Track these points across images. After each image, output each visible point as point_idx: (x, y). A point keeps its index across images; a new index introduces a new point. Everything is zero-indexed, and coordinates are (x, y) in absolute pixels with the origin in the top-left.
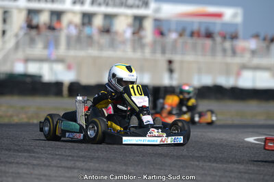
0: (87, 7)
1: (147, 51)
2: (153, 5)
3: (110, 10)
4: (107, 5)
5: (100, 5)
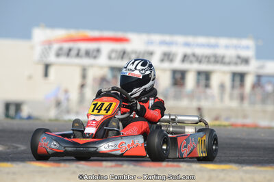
3: (204, 67)
4: (200, 62)
5: (191, 62)
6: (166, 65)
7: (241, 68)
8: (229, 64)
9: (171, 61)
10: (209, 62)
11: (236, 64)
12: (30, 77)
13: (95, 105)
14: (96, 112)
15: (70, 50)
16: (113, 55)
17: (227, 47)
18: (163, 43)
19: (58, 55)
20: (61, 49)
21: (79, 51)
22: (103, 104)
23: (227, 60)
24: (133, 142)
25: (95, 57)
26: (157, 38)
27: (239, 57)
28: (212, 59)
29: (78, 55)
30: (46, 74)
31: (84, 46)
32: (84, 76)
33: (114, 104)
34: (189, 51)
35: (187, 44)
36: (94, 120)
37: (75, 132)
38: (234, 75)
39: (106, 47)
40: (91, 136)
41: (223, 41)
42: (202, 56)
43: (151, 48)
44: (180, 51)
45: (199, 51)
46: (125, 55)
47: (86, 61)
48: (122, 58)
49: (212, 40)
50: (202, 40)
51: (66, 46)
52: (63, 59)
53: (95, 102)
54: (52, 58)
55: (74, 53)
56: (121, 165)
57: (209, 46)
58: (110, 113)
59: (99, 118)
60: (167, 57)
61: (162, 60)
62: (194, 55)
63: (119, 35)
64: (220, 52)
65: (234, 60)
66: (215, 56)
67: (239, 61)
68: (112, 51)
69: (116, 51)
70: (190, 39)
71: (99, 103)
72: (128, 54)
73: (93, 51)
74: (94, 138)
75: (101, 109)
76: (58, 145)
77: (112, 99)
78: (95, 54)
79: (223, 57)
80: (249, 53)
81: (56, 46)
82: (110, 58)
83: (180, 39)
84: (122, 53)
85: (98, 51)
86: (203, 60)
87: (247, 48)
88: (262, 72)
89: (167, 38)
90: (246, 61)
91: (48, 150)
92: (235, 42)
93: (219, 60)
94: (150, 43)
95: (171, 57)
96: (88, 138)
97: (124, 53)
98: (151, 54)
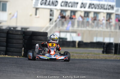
0: (87, 9)
1: (113, 28)
2: (115, 8)
3: (97, 10)
4: (95, 8)
5: (92, 8)
6: (83, 9)
8: (106, 9)
9: (85, 8)
10: (98, 8)
11: (109, 9)
12: (31, 15)
15: (46, 1)
16: (63, 4)
19: (41, 4)
21: (50, 1)
23: (105, 7)
25: (56, 5)
29: (49, 4)
30: (36, 14)
38: (107, 14)
44: (88, 2)
45: (95, 2)
52: (43, 6)
54: (39, 6)
61: (81, 7)
62: (93, 4)
68: (63, 2)
73: (54, 1)
78: (56, 3)
79: (104, 5)
82: (61, 6)
90: (112, 8)
95: (85, 6)
97: (67, 2)
98: (77, 3)
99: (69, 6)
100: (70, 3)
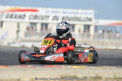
4: (70, 20)
5: (66, 20)
6: (55, 22)
7: (88, 23)
8: (83, 21)
9: (57, 20)
10: (74, 20)
11: (86, 21)
13: (45, 41)
14: (45, 44)
15: (12, 15)
16: (31, 17)
17: (82, 13)
18: (53, 12)
19: (7, 17)
20: (8, 15)
21: (16, 15)
22: (48, 41)
23: (82, 19)
24: (59, 56)
25: (23, 18)
26: (50, 10)
27: (87, 18)
28: (75, 19)
29: (16, 17)
30: (2, 26)
31: (18, 13)
32: (18, 27)
33: (53, 41)
34: (65, 15)
35: (64, 12)
36: (44, 47)
37: (36, 52)
38: (85, 26)
39: (28, 14)
40: (42, 54)
41: (80, 11)
42: (71, 18)
43: (48, 14)
44: (61, 15)
45: (70, 15)
46: (37, 17)
47: (19, 20)
48: (35, 18)
49: (75, 11)
50: (70, 10)
51: (10, 13)
52: (9, 19)
53: (45, 40)
54: (4, 19)
55: (14, 16)
56: (35, 67)
57: (74, 13)
58: (51, 44)
59: (46, 47)
60: (55, 18)
61: (53, 20)
62: (67, 17)
63: (34, 8)
64: (79, 16)
65: (85, 19)
66: (77, 18)
67: (87, 20)
68: (31, 16)
69: (33, 16)
70: (65, 10)
71: (47, 40)
72: (38, 17)
73: (22, 15)
74: (44, 54)
75: (47, 43)
76: (28, 58)
77: (52, 38)
78: (23, 17)
79: (80, 18)
80: (92, 16)
81: (6, 14)
82: (30, 18)
83: (61, 10)
84: (35, 16)
85: (25, 15)
86: (71, 19)
87: (91, 14)
88: (97, 24)
89: (55, 10)
90: (90, 20)
91: (25, 60)
92: (85, 11)
93: (78, 19)
94: (48, 12)
95: (57, 18)
96: (41, 54)
97: (36, 16)
98: (48, 17)
99: (39, 19)
100: (40, 16)
